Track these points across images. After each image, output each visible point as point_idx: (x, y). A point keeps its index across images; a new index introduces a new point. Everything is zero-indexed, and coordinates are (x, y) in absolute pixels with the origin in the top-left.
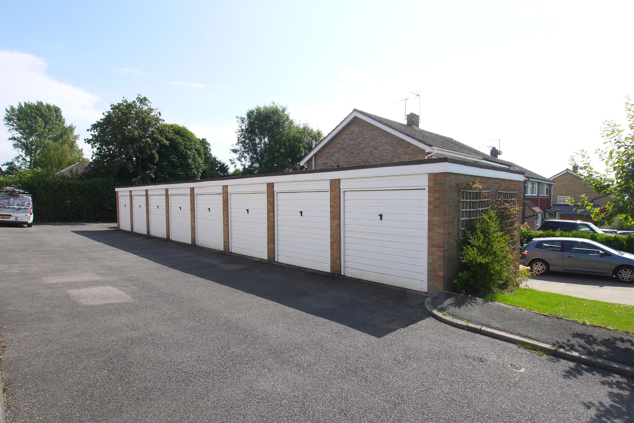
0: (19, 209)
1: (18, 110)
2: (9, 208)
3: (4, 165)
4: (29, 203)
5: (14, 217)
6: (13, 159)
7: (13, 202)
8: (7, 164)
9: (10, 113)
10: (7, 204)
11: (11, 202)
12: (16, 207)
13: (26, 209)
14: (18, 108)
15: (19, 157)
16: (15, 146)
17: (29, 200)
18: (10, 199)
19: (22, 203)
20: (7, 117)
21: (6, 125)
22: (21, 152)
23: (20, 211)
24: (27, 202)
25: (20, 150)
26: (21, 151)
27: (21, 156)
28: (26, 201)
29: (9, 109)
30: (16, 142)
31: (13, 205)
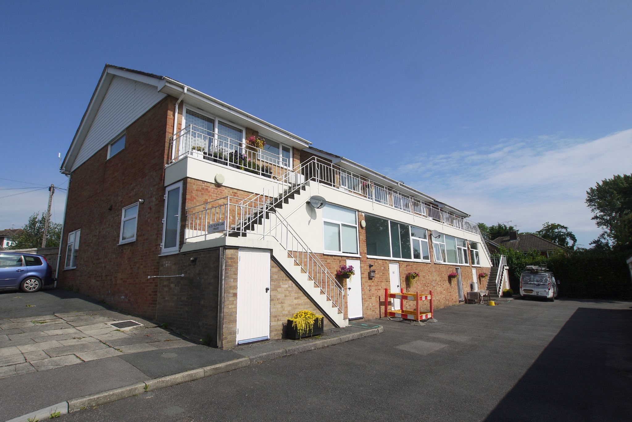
0: (539, 285)
1: (597, 190)
2: (530, 284)
3: (592, 243)
4: (546, 280)
5: (535, 292)
6: (599, 237)
7: (533, 279)
8: (594, 242)
9: (591, 194)
10: (528, 281)
11: (532, 279)
12: (536, 283)
13: (544, 285)
14: (596, 188)
15: (603, 234)
16: (599, 224)
17: (546, 277)
18: (530, 276)
19: (540, 279)
20: (588, 198)
21: (588, 206)
22: (605, 229)
23: (539, 286)
24: (545, 279)
25: (605, 227)
26: (607, 228)
27: (606, 232)
28: (543, 278)
29: (589, 191)
30: (598, 220)
31: (533, 282)
